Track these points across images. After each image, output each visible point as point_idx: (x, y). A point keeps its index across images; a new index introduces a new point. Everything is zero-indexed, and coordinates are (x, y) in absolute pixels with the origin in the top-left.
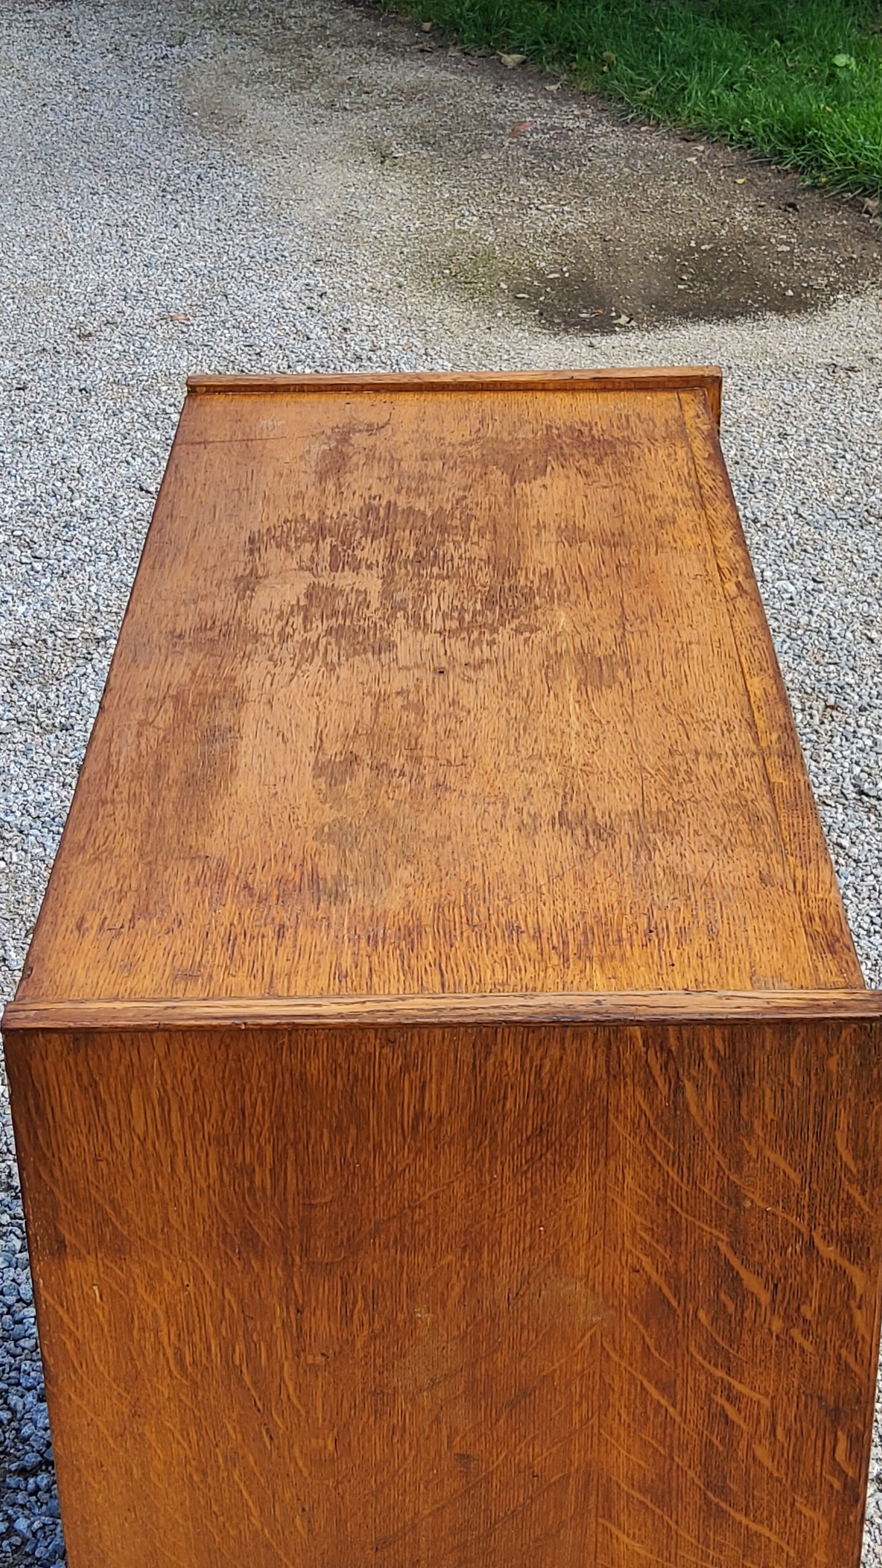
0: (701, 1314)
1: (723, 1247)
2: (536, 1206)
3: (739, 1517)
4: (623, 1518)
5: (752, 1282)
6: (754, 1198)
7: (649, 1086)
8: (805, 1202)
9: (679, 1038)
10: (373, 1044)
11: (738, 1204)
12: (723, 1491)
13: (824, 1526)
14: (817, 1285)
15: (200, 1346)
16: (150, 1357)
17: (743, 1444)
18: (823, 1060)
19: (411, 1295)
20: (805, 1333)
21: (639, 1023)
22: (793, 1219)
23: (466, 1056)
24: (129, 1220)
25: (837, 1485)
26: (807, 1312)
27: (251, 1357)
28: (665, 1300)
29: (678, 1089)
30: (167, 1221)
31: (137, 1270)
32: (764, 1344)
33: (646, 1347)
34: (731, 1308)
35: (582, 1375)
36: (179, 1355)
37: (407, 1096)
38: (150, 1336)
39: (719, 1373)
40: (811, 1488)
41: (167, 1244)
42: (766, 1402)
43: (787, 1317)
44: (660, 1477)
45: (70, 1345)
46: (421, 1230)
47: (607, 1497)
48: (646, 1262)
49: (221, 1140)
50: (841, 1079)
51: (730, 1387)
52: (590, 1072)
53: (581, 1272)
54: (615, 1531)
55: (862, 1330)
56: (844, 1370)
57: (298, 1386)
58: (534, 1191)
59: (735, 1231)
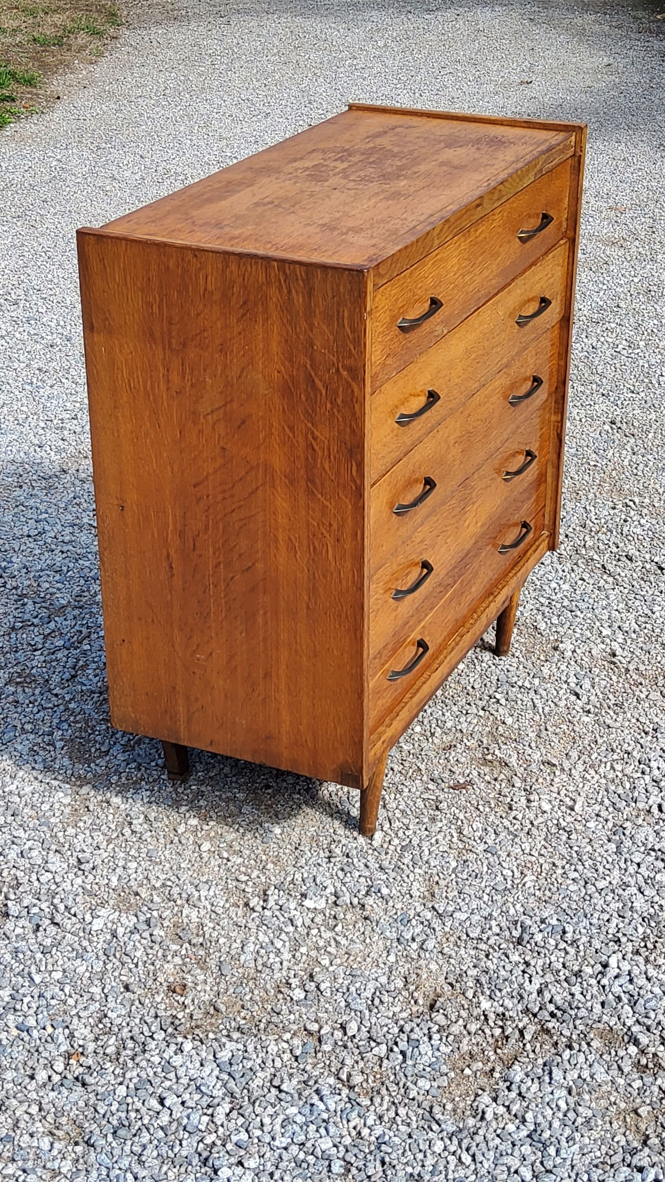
0: (302, 396)
1: (308, 366)
2: (245, 337)
3: (320, 496)
4: (279, 489)
5: (319, 384)
6: (318, 345)
7: (280, 290)
8: (335, 350)
9: (289, 269)
10: (190, 256)
11: (313, 348)
12: (313, 482)
13: (350, 507)
14: (341, 389)
15: (136, 380)
16: (120, 382)
17: (319, 461)
18: (338, 286)
19: (205, 370)
20: (338, 411)
21: (275, 260)
22: (332, 357)
23: (220, 266)
24: (113, 320)
25: (354, 488)
26: (339, 401)
27: (152, 388)
28: (290, 388)
29: (290, 291)
30: (126, 323)
31: (116, 342)
32: (324, 414)
33: (284, 408)
34: (312, 395)
35: (262, 417)
36: (129, 381)
37: (202, 281)
38: (120, 372)
39: (310, 425)
40: (344, 487)
41: (126, 332)
42: (326, 442)
43: (331, 403)
44: (291, 471)
45: (95, 372)
46: (207, 341)
47: (273, 476)
48: (282, 368)
49: (142, 290)
50: (344, 296)
51: (313, 433)
52: (260, 280)
53: (260, 369)
54: (276, 494)
55: (358, 414)
56: (353, 431)
57: (168, 405)
58: (244, 330)
59: (312, 360)
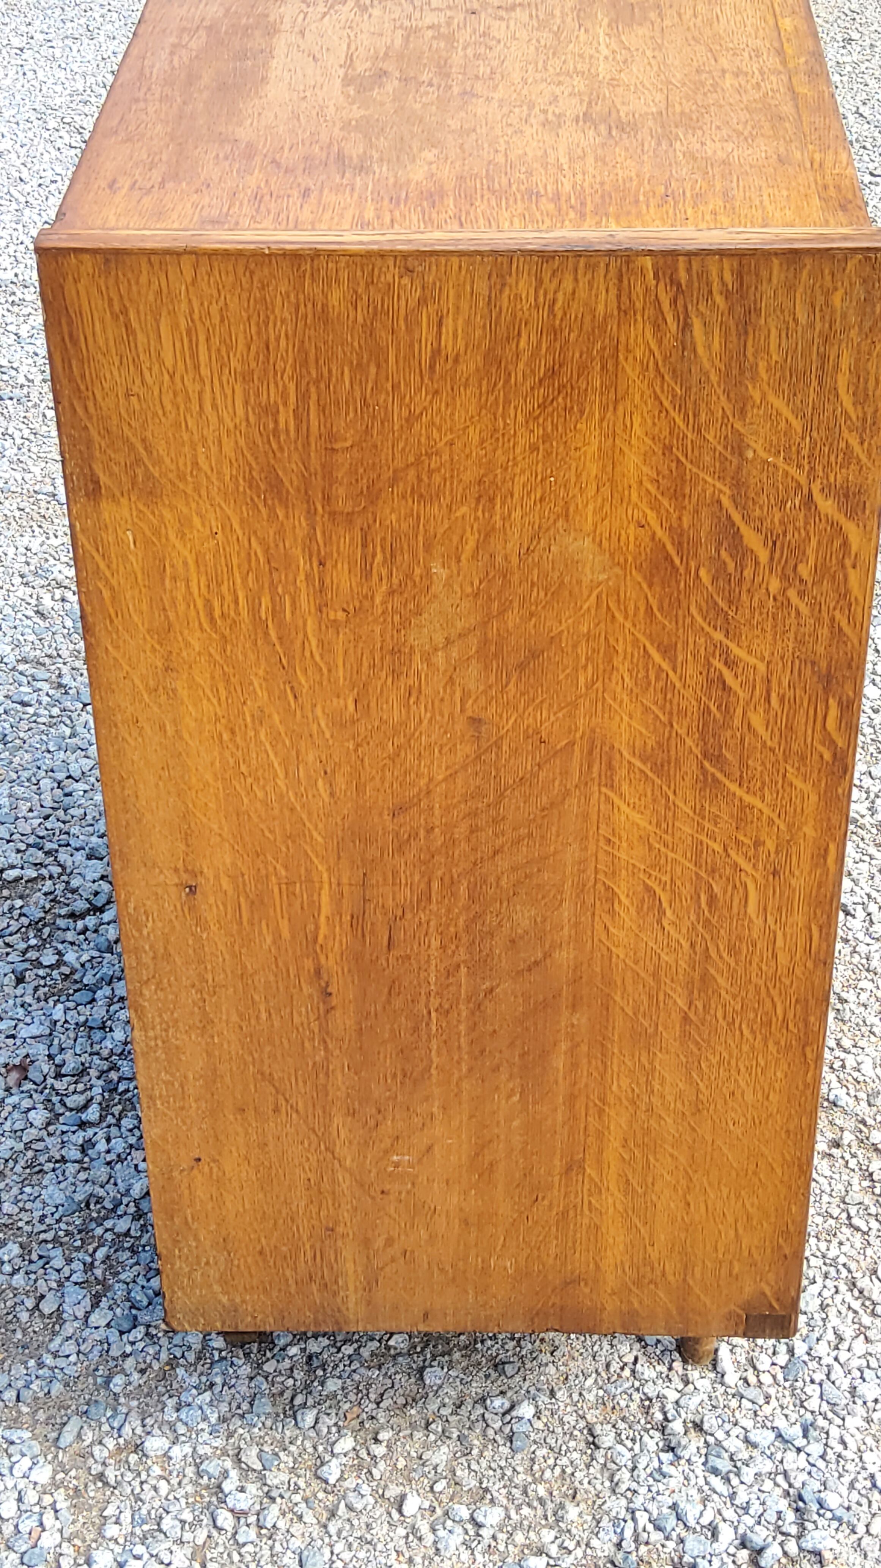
0: (703, 573)
1: (726, 502)
2: (548, 454)
3: (733, 787)
4: (625, 787)
5: (752, 539)
6: (756, 448)
7: (658, 325)
8: (805, 452)
9: (689, 270)
10: (391, 273)
11: (741, 455)
12: (718, 759)
13: (814, 798)
14: (814, 542)
15: (229, 598)
16: (182, 608)
17: (739, 711)
18: (828, 293)
19: (428, 548)
20: (801, 594)
21: (650, 253)
22: (793, 471)
23: (482, 287)
24: (159, 462)
25: (827, 756)
26: (804, 571)
27: (276, 612)
28: (668, 558)
29: (686, 327)
30: (196, 464)
31: (167, 515)
32: (762, 605)
33: (649, 608)
34: (731, 566)
35: (588, 637)
36: (208, 603)
37: (426, 333)
38: (182, 585)
39: (718, 636)
40: (803, 758)
41: (197, 490)
42: (762, 667)
43: (784, 577)
44: (660, 745)
45: (106, 594)
46: (437, 479)
47: (610, 766)
48: (651, 516)
49: (247, 377)
50: (844, 316)
51: (727, 652)
52: (601, 308)
53: (588, 527)
54: (617, 801)
55: (856, 591)
56: (837, 633)
57: (321, 643)
58: (546, 438)
59: (738, 484)
